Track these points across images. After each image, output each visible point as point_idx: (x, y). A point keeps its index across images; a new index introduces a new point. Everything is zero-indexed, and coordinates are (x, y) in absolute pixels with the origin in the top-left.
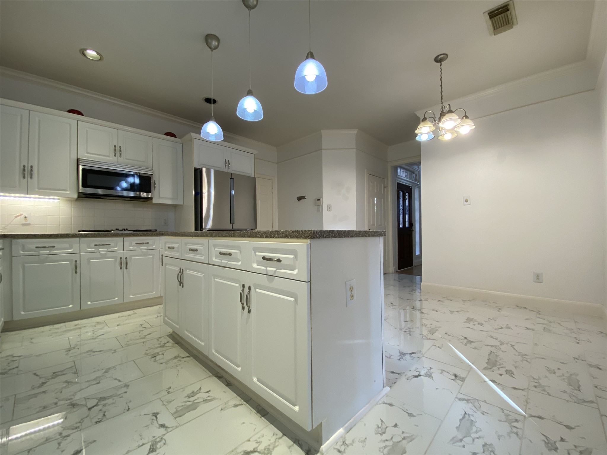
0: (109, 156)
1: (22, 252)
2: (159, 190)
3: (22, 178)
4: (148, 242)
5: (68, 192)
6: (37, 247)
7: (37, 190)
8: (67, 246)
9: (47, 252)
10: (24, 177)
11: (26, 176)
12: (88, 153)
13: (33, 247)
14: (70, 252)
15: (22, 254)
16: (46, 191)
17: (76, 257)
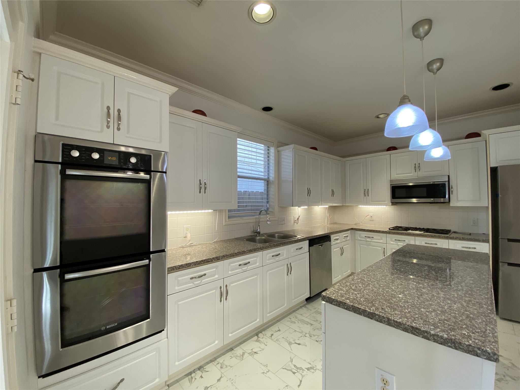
0: (411, 173)
1: (359, 238)
2: (457, 194)
3: (364, 197)
4: (436, 243)
5: (386, 202)
6: (365, 237)
7: (371, 202)
8: (379, 238)
9: (370, 240)
10: (365, 196)
11: (366, 195)
12: (397, 174)
13: (364, 236)
14: (381, 242)
15: (359, 239)
16: (376, 202)
17: (384, 246)
